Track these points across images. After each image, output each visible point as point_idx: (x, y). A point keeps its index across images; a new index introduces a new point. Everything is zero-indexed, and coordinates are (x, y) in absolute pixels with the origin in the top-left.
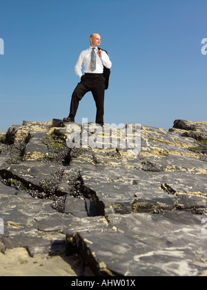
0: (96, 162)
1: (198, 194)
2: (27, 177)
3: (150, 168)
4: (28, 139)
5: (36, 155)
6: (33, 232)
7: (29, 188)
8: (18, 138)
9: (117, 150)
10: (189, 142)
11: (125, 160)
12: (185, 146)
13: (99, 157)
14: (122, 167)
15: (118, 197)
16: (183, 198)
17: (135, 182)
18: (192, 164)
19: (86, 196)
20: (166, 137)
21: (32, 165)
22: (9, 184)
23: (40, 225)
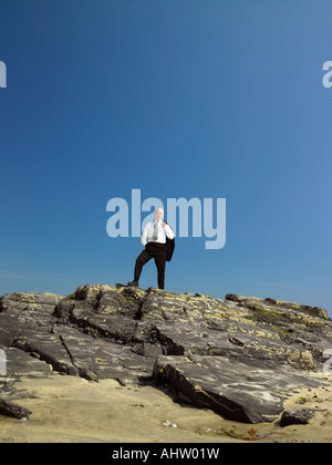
0: (166, 318)
1: (264, 347)
2: (104, 326)
3: (214, 327)
4: (100, 295)
5: (109, 309)
6: (120, 368)
7: (105, 336)
8: (90, 295)
9: (184, 309)
10: (244, 312)
11: (191, 319)
12: (241, 314)
13: (168, 314)
14: (190, 323)
15: (193, 345)
16: (252, 351)
17: (205, 336)
18: (251, 327)
19: (163, 344)
20: (224, 305)
21: (107, 317)
22: (86, 332)
23: (124, 364)
